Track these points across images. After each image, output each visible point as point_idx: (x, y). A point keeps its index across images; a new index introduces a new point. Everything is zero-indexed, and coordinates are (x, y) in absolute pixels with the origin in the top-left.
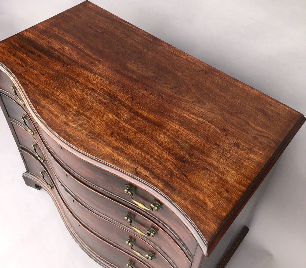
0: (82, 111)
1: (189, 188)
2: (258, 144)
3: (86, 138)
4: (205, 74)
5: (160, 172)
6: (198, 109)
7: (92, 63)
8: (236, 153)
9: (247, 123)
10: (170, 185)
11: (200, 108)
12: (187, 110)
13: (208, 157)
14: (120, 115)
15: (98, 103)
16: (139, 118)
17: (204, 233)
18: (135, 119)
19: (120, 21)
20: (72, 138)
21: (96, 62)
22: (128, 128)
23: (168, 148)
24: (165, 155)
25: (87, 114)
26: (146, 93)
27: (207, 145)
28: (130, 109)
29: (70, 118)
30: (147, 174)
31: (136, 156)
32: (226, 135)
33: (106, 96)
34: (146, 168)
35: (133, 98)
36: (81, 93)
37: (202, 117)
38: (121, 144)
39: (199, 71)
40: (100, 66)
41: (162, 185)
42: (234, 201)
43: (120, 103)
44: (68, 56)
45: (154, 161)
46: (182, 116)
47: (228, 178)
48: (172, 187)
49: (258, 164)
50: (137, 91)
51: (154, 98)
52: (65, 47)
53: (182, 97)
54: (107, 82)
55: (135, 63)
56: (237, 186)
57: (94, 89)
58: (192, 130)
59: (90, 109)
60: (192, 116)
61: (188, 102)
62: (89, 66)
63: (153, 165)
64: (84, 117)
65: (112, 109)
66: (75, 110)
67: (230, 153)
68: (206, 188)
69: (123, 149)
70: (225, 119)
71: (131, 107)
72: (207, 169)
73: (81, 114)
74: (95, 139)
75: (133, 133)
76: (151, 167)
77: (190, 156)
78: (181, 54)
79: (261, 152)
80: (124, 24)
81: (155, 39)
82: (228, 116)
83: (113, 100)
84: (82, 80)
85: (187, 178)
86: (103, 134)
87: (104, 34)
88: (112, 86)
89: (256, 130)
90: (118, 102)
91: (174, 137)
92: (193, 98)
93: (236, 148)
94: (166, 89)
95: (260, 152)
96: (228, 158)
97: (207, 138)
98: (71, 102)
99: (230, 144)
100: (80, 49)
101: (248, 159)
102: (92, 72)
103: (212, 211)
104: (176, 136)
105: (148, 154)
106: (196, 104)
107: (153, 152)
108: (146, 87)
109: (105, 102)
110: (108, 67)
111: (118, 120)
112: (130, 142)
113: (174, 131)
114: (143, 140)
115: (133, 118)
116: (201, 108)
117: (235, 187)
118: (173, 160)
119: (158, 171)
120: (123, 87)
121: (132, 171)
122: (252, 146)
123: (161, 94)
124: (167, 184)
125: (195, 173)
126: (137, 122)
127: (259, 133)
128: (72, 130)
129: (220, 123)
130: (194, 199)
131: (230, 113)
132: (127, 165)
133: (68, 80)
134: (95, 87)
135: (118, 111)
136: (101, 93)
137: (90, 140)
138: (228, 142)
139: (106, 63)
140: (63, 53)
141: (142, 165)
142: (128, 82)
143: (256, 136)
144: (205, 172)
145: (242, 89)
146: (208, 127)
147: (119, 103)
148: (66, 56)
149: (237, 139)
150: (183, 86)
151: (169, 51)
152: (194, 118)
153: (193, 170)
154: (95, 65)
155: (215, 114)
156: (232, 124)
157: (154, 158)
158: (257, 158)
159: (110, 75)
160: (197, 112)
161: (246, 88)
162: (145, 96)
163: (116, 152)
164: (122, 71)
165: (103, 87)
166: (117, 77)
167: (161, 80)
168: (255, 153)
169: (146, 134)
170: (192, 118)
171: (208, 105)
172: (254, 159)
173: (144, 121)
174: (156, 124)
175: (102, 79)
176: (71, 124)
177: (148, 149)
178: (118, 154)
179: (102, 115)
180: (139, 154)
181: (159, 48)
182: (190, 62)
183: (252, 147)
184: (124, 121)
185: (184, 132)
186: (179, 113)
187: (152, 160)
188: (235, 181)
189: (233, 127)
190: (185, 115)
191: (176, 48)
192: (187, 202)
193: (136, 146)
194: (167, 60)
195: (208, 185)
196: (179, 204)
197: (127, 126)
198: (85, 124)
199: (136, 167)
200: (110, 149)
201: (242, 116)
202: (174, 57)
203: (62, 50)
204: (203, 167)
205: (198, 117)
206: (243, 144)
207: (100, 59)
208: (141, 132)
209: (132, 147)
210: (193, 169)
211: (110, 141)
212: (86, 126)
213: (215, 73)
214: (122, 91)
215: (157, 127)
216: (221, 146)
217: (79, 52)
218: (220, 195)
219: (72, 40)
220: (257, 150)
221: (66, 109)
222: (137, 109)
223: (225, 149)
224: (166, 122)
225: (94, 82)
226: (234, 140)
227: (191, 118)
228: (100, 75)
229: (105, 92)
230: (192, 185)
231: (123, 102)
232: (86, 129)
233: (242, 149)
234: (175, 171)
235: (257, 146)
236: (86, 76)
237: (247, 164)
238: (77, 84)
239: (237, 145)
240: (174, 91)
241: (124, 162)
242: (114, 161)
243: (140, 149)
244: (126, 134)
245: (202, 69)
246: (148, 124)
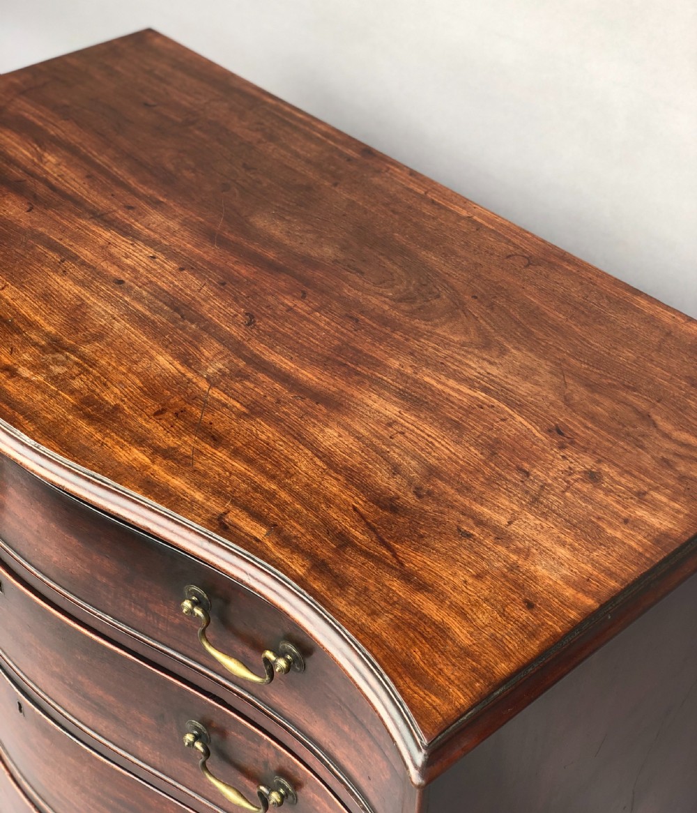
0: (68, 341)
1: (396, 585)
2: (671, 482)
3: (70, 417)
4: (527, 266)
5: (303, 531)
6: (475, 366)
7: (130, 208)
8: (586, 501)
9: (646, 417)
10: (330, 571)
11: (486, 364)
12: (439, 367)
13: (482, 505)
14: (198, 362)
15: (129, 321)
16: (261, 376)
17: (420, 714)
18: (247, 377)
19: (254, 93)
20: (23, 413)
21: (146, 207)
22: (218, 401)
23: (346, 468)
24: (332, 486)
25: (86, 349)
26: (301, 307)
27: (487, 471)
28: (237, 348)
29: (26, 356)
30: (259, 532)
31: (231, 482)
32: (562, 447)
33: (161, 304)
34: (258, 517)
35: (252, 316)
36: (76, 289)
37: (485, 390)
38: (185, 442)
39: (508, 257)
40: (156, 218)
41: (303, 566)
42: (545, 635)
43: (205, 329)
44: (54, 182)
45: (289, 499)
46: (416, 381)
47: (539, 568)
48: (337, 576)
49: (660, 538)
50: (270, 298)
51: (328, 324)
52: (46, 154)
53: (429, 328)
54: (171, 265)
55: (282, 219)
56: (569, 592)
57: (121, 282)
58: (442, 424)
59: (99, 337)
60: (451, 383)
61: (446, 343)
62: (120, 214)
63: (283, 511)
64: (72, 357)
65: (175, 342)
66: (48, 334)
67: (565, 498)
68: (455, 588)
69: (188, 457)
70: (567, 400)
71: (239, 342)
72: (469, 536)
73: (67, 349)
74: (99, 420)
75: (234, 416)
76: (274, 514)
77: (420, 497)
78: (451, 201)
79: (677, 506)
80: (265, 103)
81: (368, 151)
82: (579, 393)
83: (182, 317)
84: (86, 253)
85: (395, 555)
86: (127, 411)
87: (191, 128)
88: (186, 278)
89: (676, 441)
90: (198, 325)
91: (374, 440)
92: (466, 332)
93: (590, 486)
94: (374, 301)
95: (672, 504)
96: (554, 511)
97: (493, 448)
98: (36, 311)
99: (570, 472)
100: (98, 167)
101: (626, 521)
102: (125, 234)
103: (466, 653)
104: (380, 437)
105: (272, 477)
106: (476, 351)
107: (293, 475)
108: (305, 289)
109: (153, 322)
110: (185, 223)
111: (190, 375)
112: (217, 440)
113: (378, 422)
114: (264, 437)
115: (241, 375)
116: (491, 363)
117: (558, 595)
118: (360, 502)
119: (298, 527)
120: (223, 284)
121: (210, 521)
122: (649, 485)
123: (355, 313)
124: (319, 566)
125: (427, 545)
126: (252, 386)
127: (682, 451)
128: (25, 391)
129: (546, 412)
130: (407, 616)
131: (592, 387)
132: (193, 501)
133: (40, 248)
134: (126, 276)
135: (191, 350)
136: (145, 293)
137: (81, 423)
138: (562, 465)
139: (179, 211)
140: (38, 171)
141: (246, 508)
142: (244, 271)
143: (670, 457)
144: (461, 545)
145: (651, 321)
146: (503, 420)
147: (202, 329)
148: (46, 182)
149: (599, 461)
150: (438, 296)
151: (411, 190)
152: (458, 391)
153: (422, 537)
154: (140, 214)
155: (537, 383)
156: (593, 417)
157: (291, 492)
158: (660, 522)
159: (186, 243)
160: (471, 373)
161: (667, 318)
162: (296, 313)
163: (165, 462)
164: (232, 237)
165: (154, 279)
166: (209, 253)
167: (362, 273)
168: (655, 507)
169: (276, 422)
170: (453, 389)
171: (519, 356)
172: (645, 523)
173: (277, 386)
174: (319, 397)
175: (158, 254)
176: (25, 372)
177: (277, 464)
178: (169, 470)
179: (134, 357)
180: (241, 475)
181: (376, 180)
182: (479, 227)
183: (646, 489)
184: (208, 380)
185: (412, 427)
186: (409, 371)
187: (283, 495)
188: (564, 578)
189: (590, 425)
190: (427, 379)
191: (436, 183)
192: (380, 621)
193: (236, 453)
194: (397, 217)
195: (465, 582)
196: (352, 625)
197: (216, 394)
198: (74, 378)
199: (221, 510)
200: (144, 452)
201: (631, 398)
202: (427, 209)
203: (35, 164)
204: (459, 530)
205: (472, 387)
206: (617, 478)
207: (161, 199)
208: (260, 414)
209: (221, 455)
210: (422, 531)
211: (149, 431)
212: (77, 384)
213: (565, 265)
214: (217, 294)
215: (320, 406)
216: (536, 477)
217: (94, 172)
218: (502, 615)
219: (74, 136)
220: (664, 499)
221: (19, 331)
222: (258, 348)
223: (549, 485)
224: (356, 393)
225: (128, 261)
226: (588, 462)
227: (448, 390)
228: (150, 243)
229: (158, 293)
230: (407, 577)
231: (216, 326)
232: (72, 392)
233: (608, 492)
234: (357, 534)
235: (667, 486)
236: (101, 242)
237: (618, 535)
238: (68, 264)
239: (593, 477)
240: (404, 306)
241: (184, 493)
242: (152, 488)
243: (250, 461)
244: (208, 418)
245: (518, 251)
246: (290, 396)
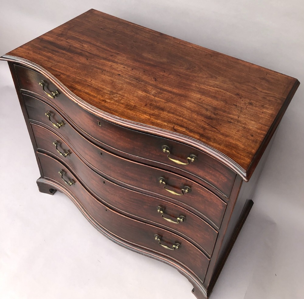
0: (114, 91)
1: (221, 136)
2: (267, 102)
3: (125, 110)
4: (211, 57)
5: (194, 128)
6: (212, 82)
7: (112, 56)
8: (252, 110)
9: (255, 88)
10: (205, 136)
11: (214, 81)
12: (204, 84)
13: (230, 114)
14: (148, 91)
15: (127, 84)
16: (165, 92)
17: (242, 165)
18: (162, 93)
19: (127, 23)
20: (113, 111)
21: (115, 55)
22: (158, 100)
23: (196, 111)
24: (195, 116)
25: (120, 93)
26: (165, 74)
27: (227, 106)
28: (156, 87)
29: (106, 97)
30: (184, 130)
31: (171, 119)
32: (241, 98)
33: (132, 79)
34: (182, 126)
35: (155, 79)
36: (110, 78)
37: (217, 87)
38: (156, 111)
39: (206, 55)
40: (119, 57)
41: (198, 136)
42: (259, 142)
43: (146, 83)
44: (89, 52)
45: (186, 121)
46: (200, 88)
47: (250, 127)
48: (207, 137)
49: (271, 115)
50: (157, 73)
51: (174, 78)
52: (83, 45)
53: (197, 75)
54: (129, 69)
55: (150, 53)
56: (259, 131)
57: (120, 75)
58: (211, 97)
59: (121, 89)
60: (208, 87)
61: (203, 78)
62: (110, 58)
63: (187, 124)
64: (118, 95)
65: (141, 88)
66: (109, 90)
67: (247, 110)
68: (234, 135)
69: (158, 115)
70: (236, 87)
71: (155, 85)
72: (231, 122)
73: (115, 93)
74: (133, 110)
75: (164, 103)
76: (185, 125)
77: (216, 115)
78: (187, 44)
79: (271, 107)
80: (130, 25)
81: (161, 34)
82: (238, 85)
83: (139, 81)
84: (107, 69)
85: (217, 130)
86: (138, 106)
87: (116, 33)
88: (135, 71)
89: (264, 93)
90: (144, 83)
91: (198, 103)
92: (206, 74)
93: (251, 106)
94: (181, 70)
95: (270, 107)
96: (246, 113)
97: (225, 101)
98: (103, 85)
99: (245, 104)
100: (98, 46)
101: (263, 113)
102: (114, 62)
103: (244, 150)
104: (200, 102)
105: (180, 116)
106: (210, 79)
107: (184, 115)
108: (164, 70)
109: (132, 83)
110: (127, 58)
111: (148, 95)
112: (163, 109)
113: (197, 99)
114: (173, 107)
115: (159, 93)
116: (215, 81)
117: (257, 132)
118: (203, 119)
119: (192, 127)
120: (144, 72)
121: (171, 129)
122: (263, 103)
123: (178, 74)
124: (202, 135)
125: (223, 126)
126: (164, 95)
127: (266, 94)
128: (111, 105)
129: (233, 90)
130: (227, 143)
131: (240, 83)
132: (165, 125)
133: (95, 69)
134: (120, 73)
135: (145, 89)
136: (127, 77)
137: (129, 111)
138: (243, 102)
139: (124, 55)
140: (84, 49)
141: (178, 125)
142: (148, 68)
143: (264, 96)
144: (230, 125)
145: (244, 65)
146: (225, 94)
147: (145, 83)
148: (87, 52)
149: (250, 100)
150: (195, 67)
151: (176, 42)
152: (211, 89)
153: (221, 124)
154: (115, 57)
155: (227, 84)
156: (244, 90)
157: (186, 119)
158: (269, 112)
159: (130, 63)
160: (211, 84)
161: (247, 65)
162: (165, 76)
163: (153, 117)
164: (141, 60)
165: (127, 73)
166: (137, 64)
167: (175, 64)
168: (267, 108)
169: (174, 103)
170: (209, 88)
171: (220, 78)
172: (267, 112)
173: (170, 94)
174: (181, 95)
175: (125, 66)
176: (109, 101)
177: (179, 113)
178: (155, 119)
179: (133, 93)
180: (172, 117)
181: (166, 41)
182: (196, 49)
183: (263, 104)
184: (153, 95)
185: (205, 99)
186: (198, 86)
187: (184, 120)
188: (256, 128)
189: (244, 92)
190: (203, 87)
191: (181, 40)
192: (222, 146)
193: (169, 112)
194: (176, 49)
195: (236, 133)
196: (216, 148)
197: (157, 99)
198: (121, 100)
199: (173, 126)
200: (147, 115)
201: (250, 84)
202: (182, 46)
203: (82, 48)
204: (228, 121)
205: (214, 87)
206: (256, 103)
207: (118, 52)
208: (170, 101)
209: (165, 113)
210: (220, 123)
211: (145, 110)
212: (122, 101)
213: (219, 55)
214: (144, 74)
215: (182, 97)
216: (239, 106)
217: (98, 48)
218: (248, 139)
219: (88, 40)
220: (268, 106)
221: (100, 91)
222: (161, 86)
223: (242, 107)
224: (189, 93)
225: (118, 69)
226: (248, 101)
227: (208, 89)
228: (122, 64)
229: (130, 76)
230: (223, 134)
231: (148, 82)
232: (122, 104)
233: (256, 107)
234: (206, 126)
235: (267, 103)
236: (109, 65)
237: (263, 116)
238: (104, 72)
239: (251, 104)
240: (189, 71)
241: (162, 124)
242: (153, 124)
243: (173, 113)
244: (158, 104)
245: (208, 54)
246: (174, 96)
